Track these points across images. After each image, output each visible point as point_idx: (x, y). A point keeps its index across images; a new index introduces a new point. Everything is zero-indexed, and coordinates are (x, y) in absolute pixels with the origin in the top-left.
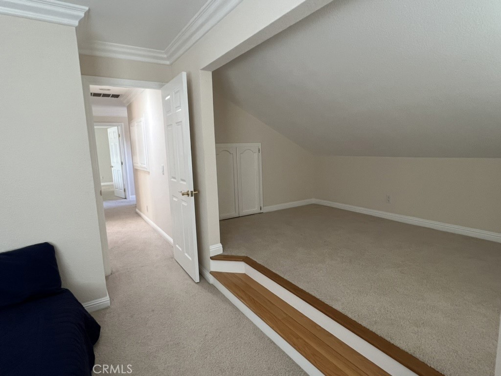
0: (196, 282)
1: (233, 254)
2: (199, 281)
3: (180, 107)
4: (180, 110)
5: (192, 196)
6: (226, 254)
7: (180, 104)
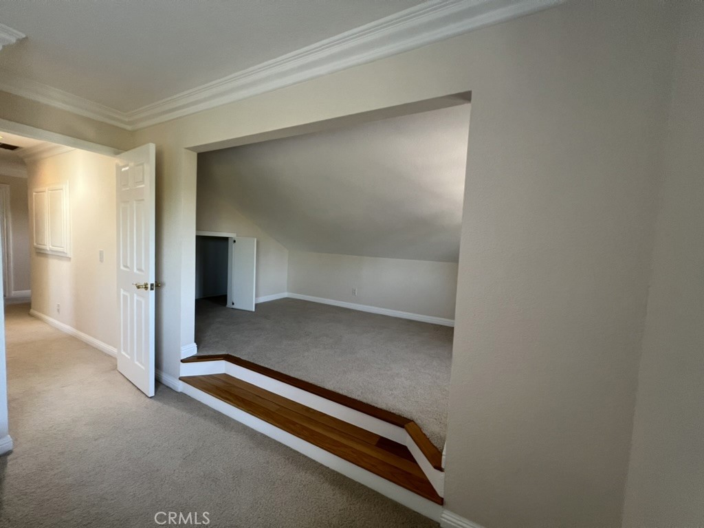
0: (150, 396)
1: (211, 353)
2: (153, 395)
3: (142, 182)
4: (142, 186)
5: (152, 289)
6: (202, 354)
7: (143, 179)
